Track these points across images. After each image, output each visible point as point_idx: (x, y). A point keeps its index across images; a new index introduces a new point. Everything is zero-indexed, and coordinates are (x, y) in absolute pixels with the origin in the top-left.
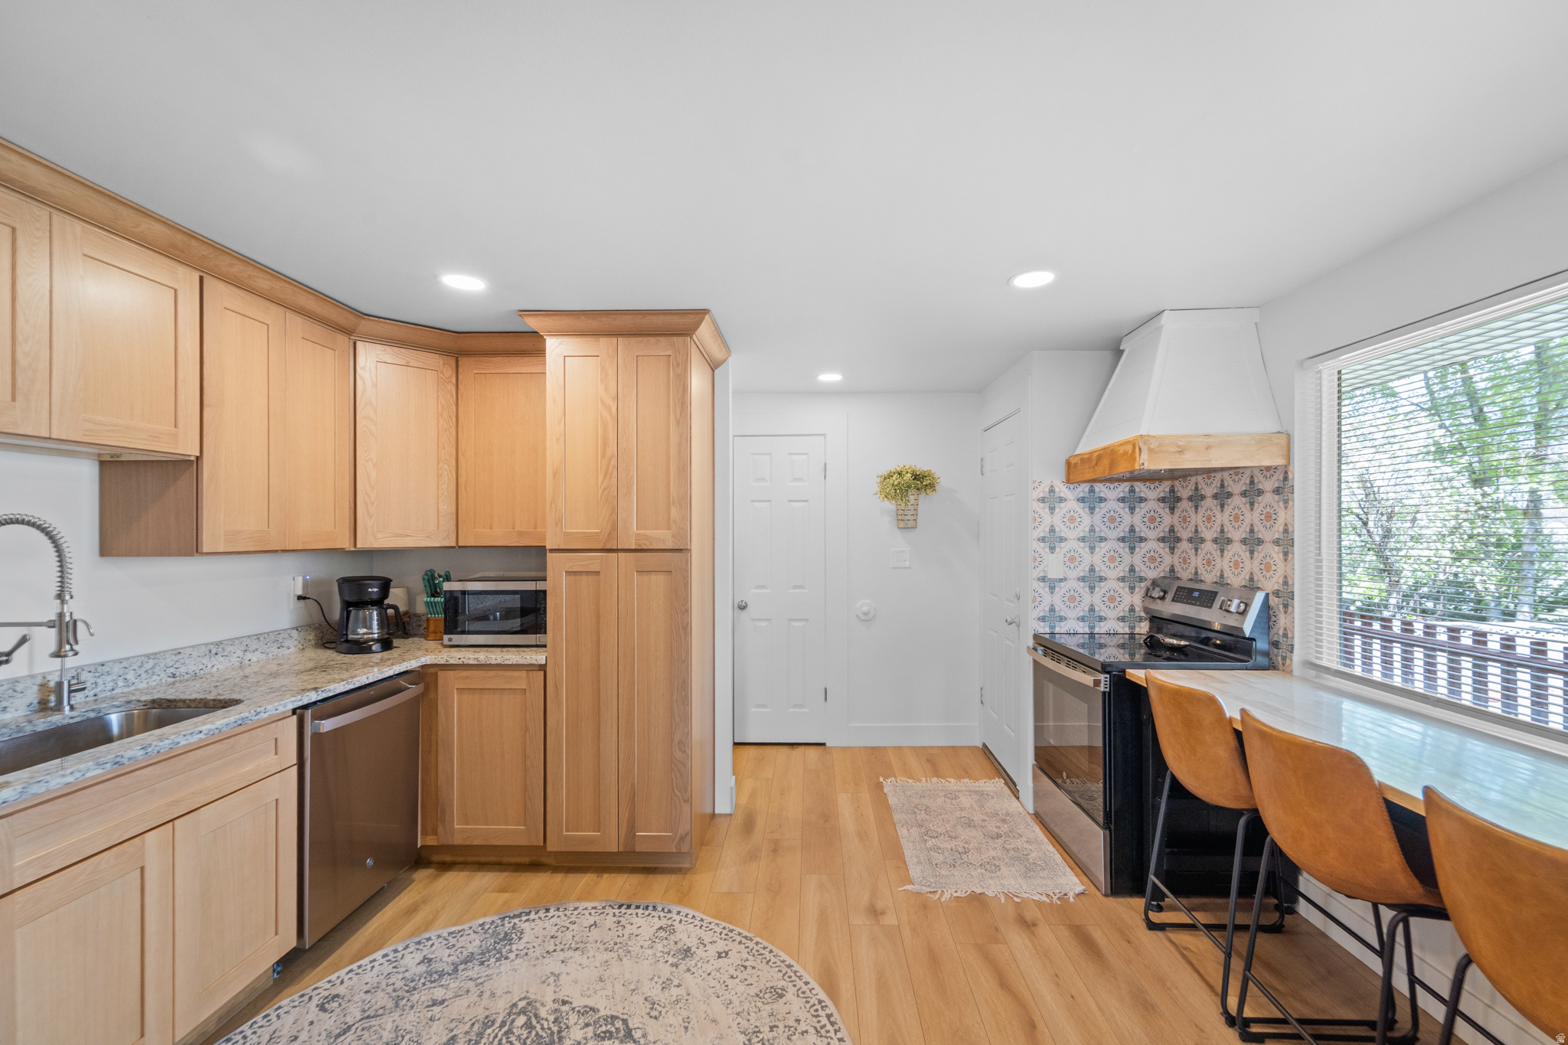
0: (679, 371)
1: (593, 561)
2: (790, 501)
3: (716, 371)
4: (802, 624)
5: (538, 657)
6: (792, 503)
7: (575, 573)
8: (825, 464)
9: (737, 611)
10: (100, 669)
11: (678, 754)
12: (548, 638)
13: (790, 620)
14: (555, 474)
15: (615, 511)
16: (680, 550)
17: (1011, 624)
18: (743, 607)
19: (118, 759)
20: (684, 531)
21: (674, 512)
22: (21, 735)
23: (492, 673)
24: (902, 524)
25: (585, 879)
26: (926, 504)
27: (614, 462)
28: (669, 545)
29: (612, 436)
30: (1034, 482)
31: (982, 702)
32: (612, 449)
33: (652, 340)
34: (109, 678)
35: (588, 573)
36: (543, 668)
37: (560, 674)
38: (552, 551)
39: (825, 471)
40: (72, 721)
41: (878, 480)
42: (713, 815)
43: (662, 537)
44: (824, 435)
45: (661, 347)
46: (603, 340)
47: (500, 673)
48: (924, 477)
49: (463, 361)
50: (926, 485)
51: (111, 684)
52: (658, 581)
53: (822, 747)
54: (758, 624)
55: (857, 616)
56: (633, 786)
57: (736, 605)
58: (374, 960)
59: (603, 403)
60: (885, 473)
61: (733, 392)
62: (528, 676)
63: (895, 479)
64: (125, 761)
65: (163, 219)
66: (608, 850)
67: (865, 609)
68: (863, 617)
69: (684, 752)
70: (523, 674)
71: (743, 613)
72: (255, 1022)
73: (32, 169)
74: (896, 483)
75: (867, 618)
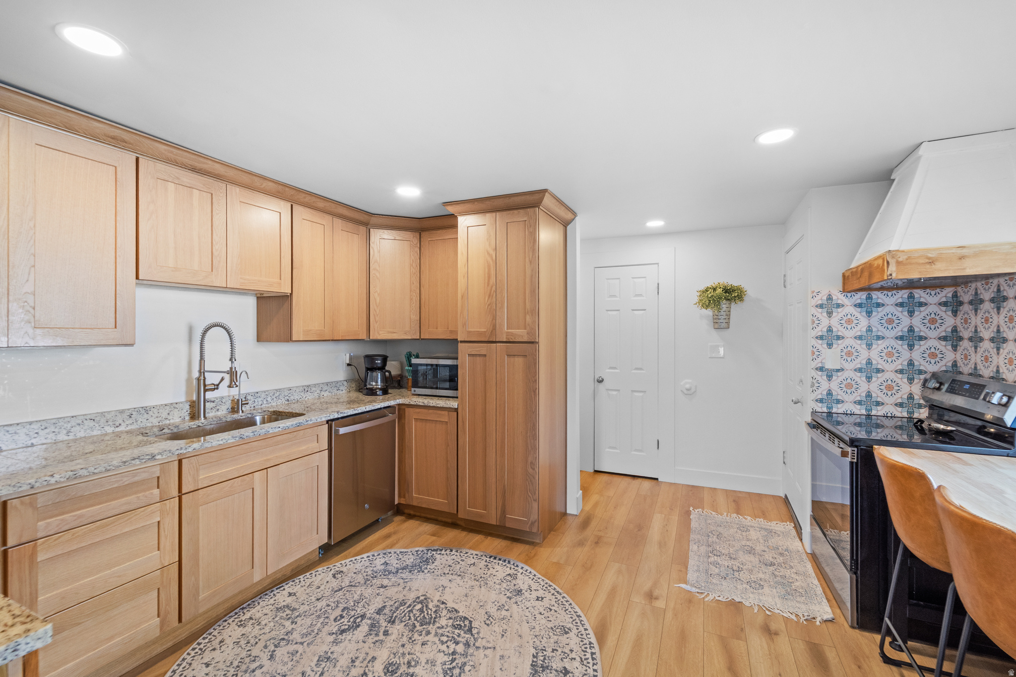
0: (531, 230)
1: (482, 349)
2: (633, 310)
3: (568, 228)
4: (641, 394)
5: (454, 404)
6: (634, 312)
7: (473, 356)
8: (658, 284)
9: (596, 383)
10: (256, 394)
11: (530, 470)
12: (459, 392)
13: (632, 391)
14: (462, 297)
15: (494, 318)
16: (532, 343)
17: (796, 403)
18: (600, 381)
19: (241, 436)
20: (534, 329)
21: (528, 318)
22: (221, 422)
23: (431, 411)
24: (716, 326)
25: (477, 538)
26: (737, 310)
27: (494, 288)
28: (525, 339)
29: (493, 272)
30: (813, 292)
31: (784, 463)
32: (493, 280)
33: (516, 212)
34: (260, 399)
35: (480, 355)
36: (456, 410)
37: (465, 414)
38: (462, 342)
39: (658, 289)
40: (241, 418)
41: (699, 294)
42: (565, 514)
43: (521, 334)
44: (658, 264)
45: (520, 216)
46: (488, 215)
47: (435, 411)
48: (734, 290)
49: (423, 234)
50: (735, 297)
51: (261, 402)
52: (519, 361)
53: (656, 481)
54: (611, 392)
55: (682, 391)
56: (504, 486)
57: (596, 380)
58: (363, 558)
59: (488, 253)
60: (703, 288)
61: (582, 240)
62: (448, 414)
63: (710, 293)
64: (245, 437)
65: (272, 180)
66: (491, 523)
67: (688, 386)
68: (686, 392)
69: (534, 469)
70: (446, 413)
71: (601, 385)
72: (306, 576)
73: (217, 166)
74: (709, 296)
75: (689, 393)
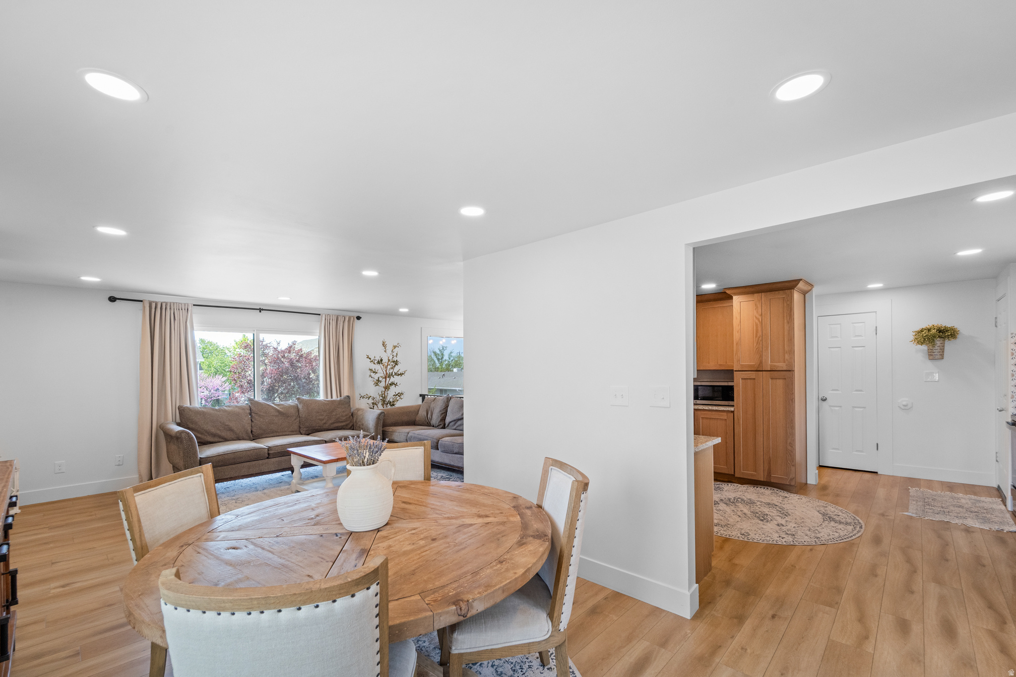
0: (789, 303)
1: (753, 375)
2: (853, 347)
3: (806, 295)
4: (861, 409)
5: (732, 409)
6: (855, 348)
7: (745, 379)
8: (876, 327)
9: (820, 401)
11: (789, 448)
12: (735, 403)
13: (853, 407)
14: (737, 344)
15: (761, 356)
16: (790, 371)
17: (1001, 411)
18: (824, 400)
20: (791, 363)
21: (787, 356)
23: (714, 413)
24: (931, 357)
26: (949, 345)
27: (760, 339)
28: (785, 369)
29: (760, 329)
30: (1012, 334)
31: (997, 461)
32: (760, 333)
33: (777, 292)
35: (750, 379)
36: (733, 412)
37: (740, 414)
38: (736, 371)
39: (876, 331)
41: (914, 334)
42: (806, 484)
43: (782, 366)
44: (876, 312)
45: (781, 295)
46: (756, 295)
48: (947, 331)
50: (948, 335)
52: (780, 383)
53: (876, 474)
54: (832, 408)
55: (899, 407)
56: (770, 457)
57: (820, 399)
59: (756, 317)
60: (918, 328)
61: (815, 300)
62: (727, 415)
63: (924, 333)
66: (759, 479)
67: (904, 403)
68: (903, 407)
69: (792, 447)
70: (725, 414)
71: (824, 403)
74: (924, 335)
75: (906, 408)
